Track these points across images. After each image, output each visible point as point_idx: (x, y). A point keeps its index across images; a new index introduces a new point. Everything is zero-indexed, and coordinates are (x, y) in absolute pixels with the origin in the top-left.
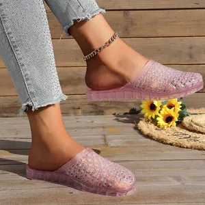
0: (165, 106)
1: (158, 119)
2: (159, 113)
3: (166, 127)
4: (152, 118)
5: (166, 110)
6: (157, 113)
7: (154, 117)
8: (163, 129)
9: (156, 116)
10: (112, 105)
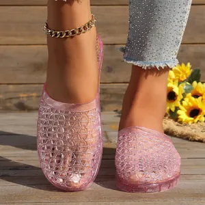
0: (190, 94)
1: (179, 112)
2: (181, 104)
3: (190, 123)
4: (170, 111)
5: (190, 100)
6: (177, 103)
7: (173, 109)
8: (186, 125)
9: (177, 108)
10: (114, 99)
